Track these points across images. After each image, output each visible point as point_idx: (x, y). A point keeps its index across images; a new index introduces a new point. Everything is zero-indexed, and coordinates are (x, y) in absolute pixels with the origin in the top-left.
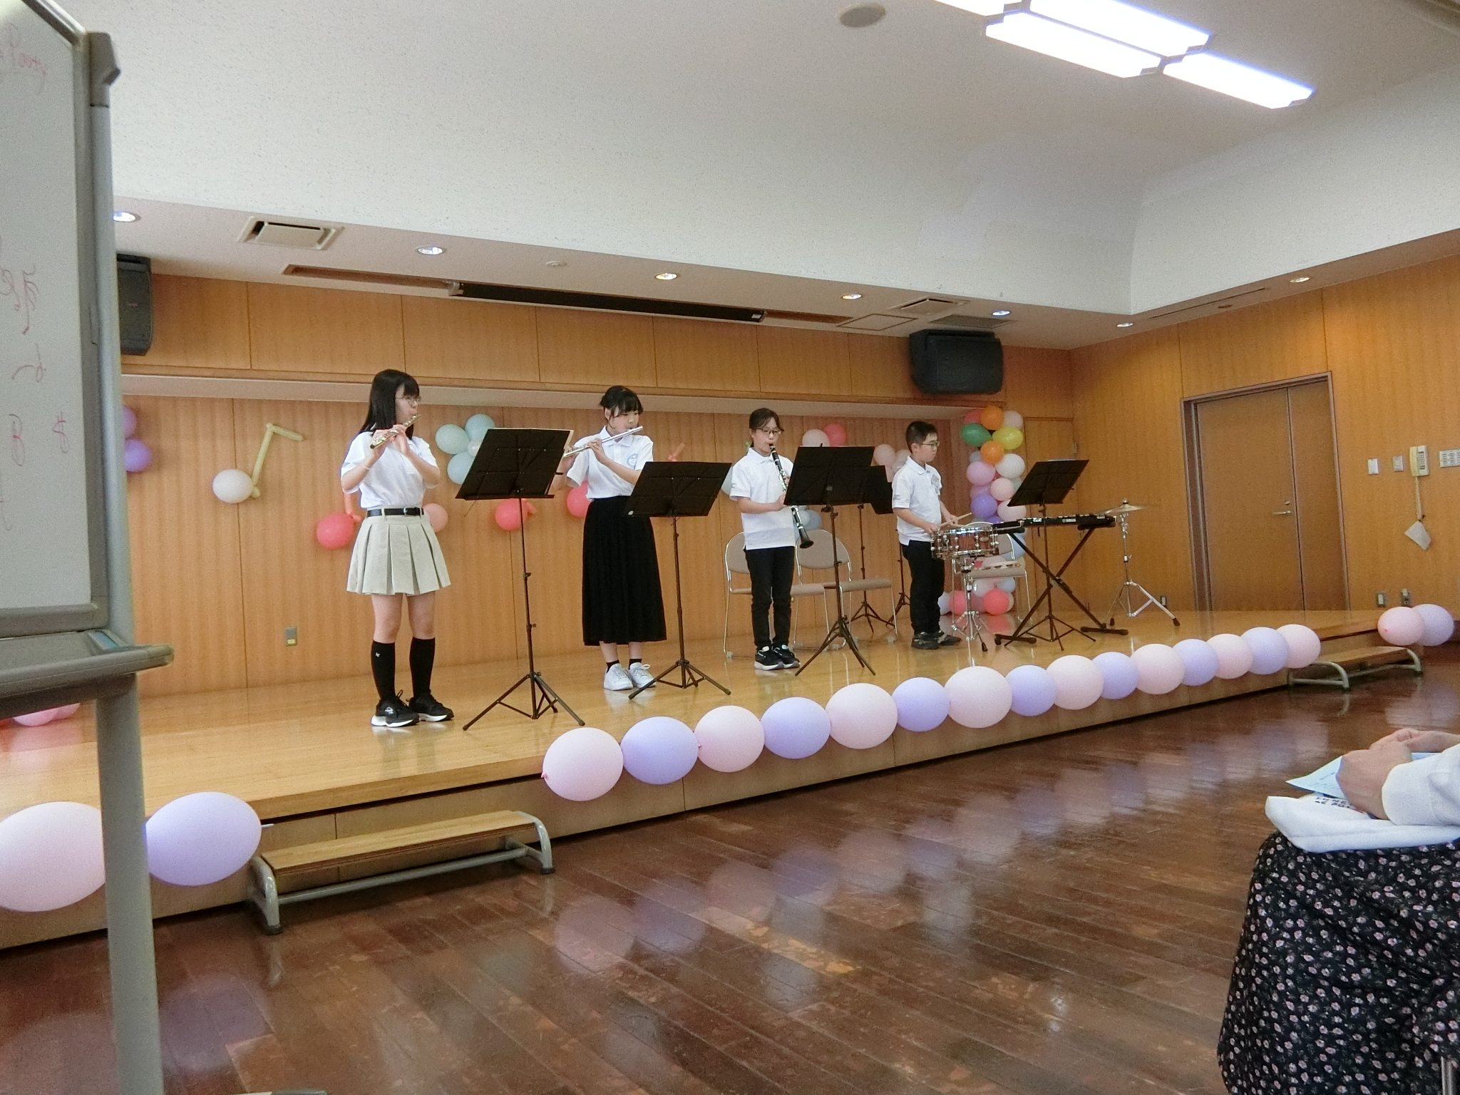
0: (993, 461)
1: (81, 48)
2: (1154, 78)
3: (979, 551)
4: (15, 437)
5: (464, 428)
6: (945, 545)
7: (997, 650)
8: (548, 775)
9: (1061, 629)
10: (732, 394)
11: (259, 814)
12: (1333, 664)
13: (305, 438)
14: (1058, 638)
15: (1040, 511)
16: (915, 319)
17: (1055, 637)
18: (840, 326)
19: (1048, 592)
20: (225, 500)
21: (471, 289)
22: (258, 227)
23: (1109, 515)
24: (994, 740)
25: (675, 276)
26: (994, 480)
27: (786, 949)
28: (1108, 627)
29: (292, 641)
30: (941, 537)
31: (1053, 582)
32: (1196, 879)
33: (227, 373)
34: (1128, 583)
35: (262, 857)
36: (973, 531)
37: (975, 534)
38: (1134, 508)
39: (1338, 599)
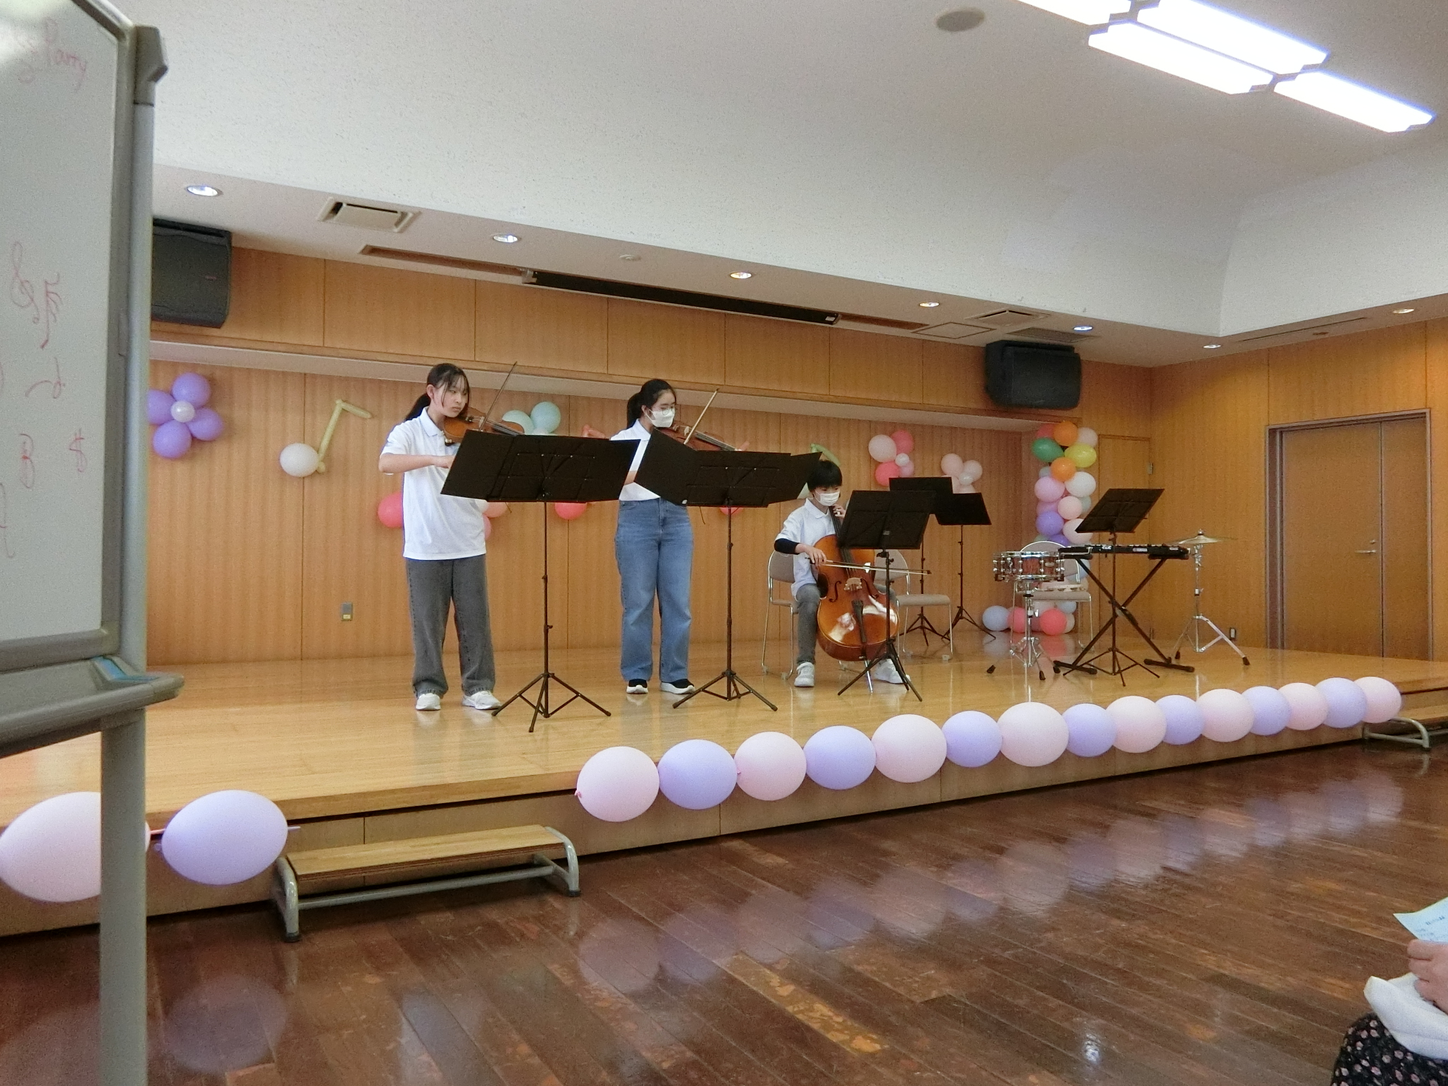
0: (1063, 478)
1: (128, 43)
2: (1263, 94)
3: (1044, 576)
4: (25, 458)
5: (530, 416)
6: (1009, 568)
7: (1055, 678)
8: (582, 792)
9: (1123, 663)
10: (799, 395)
11: (285, 815)
12: (1413, 721)
13: (373, 416)
14: (1120, 672)
15: (1110, 540)
16: (991, 329)
17: (1117, 670)
18: (914, 332)
19: (1112, 622)
20: (291, 473)
21: (544, 278)
22: (337, 207)
23: (1182, 546)
24: (1046, 780)
25: (750, 275)
26: (1062, 497)
27: (811, 1014)
28: (1174, 662)
29: (347, 617)
30: (1004, 559)
31: (1118, 612)
32: (1258, 972)
33: (299, 349)
34: (1197, 617)
35: (288, 859)
36: (1038, 556)
37: (1040, 559)
38: (1210, 540)
39: (1420, 649)
